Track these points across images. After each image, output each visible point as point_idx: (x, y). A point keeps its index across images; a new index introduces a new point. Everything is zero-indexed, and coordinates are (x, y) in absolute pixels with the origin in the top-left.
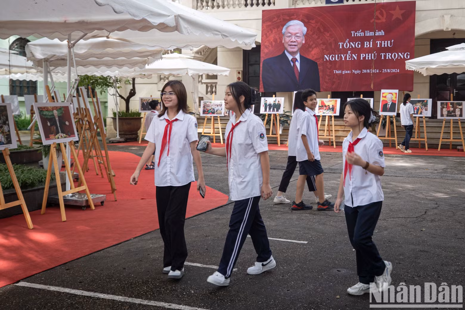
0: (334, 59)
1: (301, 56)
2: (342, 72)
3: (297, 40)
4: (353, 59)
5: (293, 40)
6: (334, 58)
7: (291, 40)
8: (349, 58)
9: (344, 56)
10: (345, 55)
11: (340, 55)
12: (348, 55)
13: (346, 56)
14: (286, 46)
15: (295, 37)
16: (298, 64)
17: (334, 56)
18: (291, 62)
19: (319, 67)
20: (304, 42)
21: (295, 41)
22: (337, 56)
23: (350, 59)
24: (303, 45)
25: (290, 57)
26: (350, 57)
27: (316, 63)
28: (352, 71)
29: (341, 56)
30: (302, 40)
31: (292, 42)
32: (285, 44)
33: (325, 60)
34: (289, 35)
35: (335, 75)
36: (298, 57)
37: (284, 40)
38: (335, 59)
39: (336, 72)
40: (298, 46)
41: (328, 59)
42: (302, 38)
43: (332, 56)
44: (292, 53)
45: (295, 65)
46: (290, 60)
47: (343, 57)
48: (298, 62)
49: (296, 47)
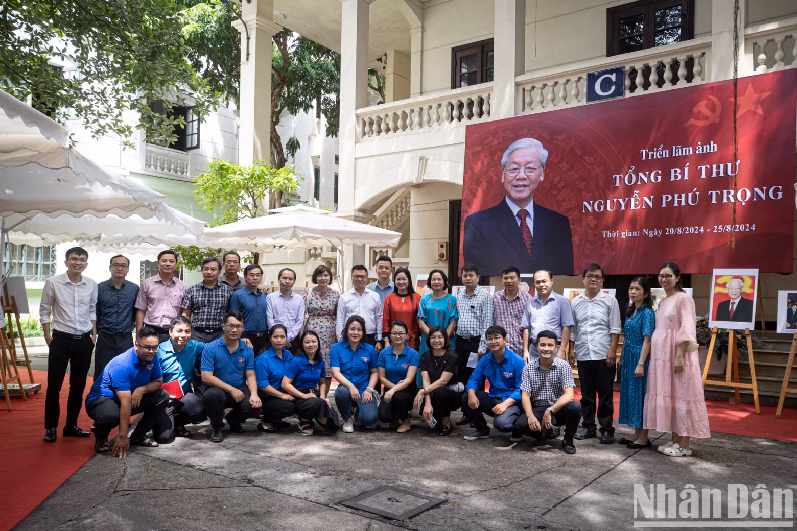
0: (602, 209)
1: (536, 207)
2: (620, 235)
3: (528, 176)
4: (644, 207)
5: (522, 174)
6: (602, 207)
7: (518, 177)
8: (635, 204)
9: (624, 200)
10: (627, 199)
11: (615, 200)
12: (633, 199)
13: (630, 200)
14: (508, 187)
15: (526, 170)
16: (530, 223)
17: (603, 201)
18: (517, 219)
19: (572, 227)
20: (542, 178)
21: (526, 177)
22: (608, 201)
23: (639, 207)
24: (541, 184)
25: (515, 209)
26: (637, 203)
27: (567, 218)
28: (642, 232)
29: (618, 201)
30: (539, 175)
31: (518, 179)
32: (505, 186)
33: (584, 212)
34: (515, 166)
35: (606, 241)
36: (530, 208)
37: (505, 177)
38: (605, 208)
39: (606, 234)
40: (531, 187)
41: (590, 209)
42: (538, 171)
43: (600, 204)
44: (519, 202)
45: (524, 223)
46: (515, 215)
47: (623, 205)
48: (530, 217)
49: (527, 188)
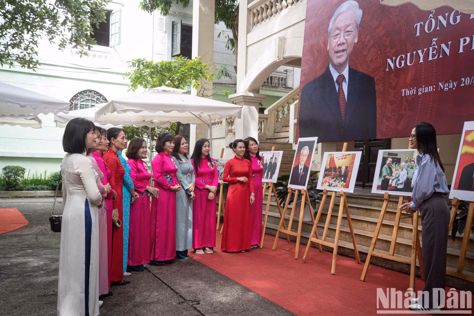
0: (403, 65)
1: (351, 71)
2: (417, 92)
3: (346, 40)
4: (441, 56)
5: (342, 40)
6: (403, 62)
7: (339, 43)
8: (433, 54)
9: (422, 52)
10: (425, 50)
11: (414, 53)
12: (431, 49)
13: (428, 51)
14: (332, 54)
15: (345, 34)
16: (345, 87)
17: (404, 56)
18: (336, 84)
19: (376, 87)
20: (356, 40)
21: (344, 41)
22: (409, 55)
23: (436, 58)
24: (356, 45)
25: (335, 75)
26: (435, 52)
27: (373, 79)
28: (438, 85)
29: (417, 53)
30: (354, 38)
31: (339, 45)
32: (330, 52)
33: (387, 70)
34: (337, 32)
35: (404, 100)
36: (346, 73)
37: (330, 44)
38: (406, 63)
39: (405, 92)
40: (348, 51)
41: (392, 65)
42: (354, 33)
43: (402, 59)
44: (339, 67)
45: (341, 88)
46: (335, 80)
47: (421, 56)
48: (346, 82)
49: (345, 52)
